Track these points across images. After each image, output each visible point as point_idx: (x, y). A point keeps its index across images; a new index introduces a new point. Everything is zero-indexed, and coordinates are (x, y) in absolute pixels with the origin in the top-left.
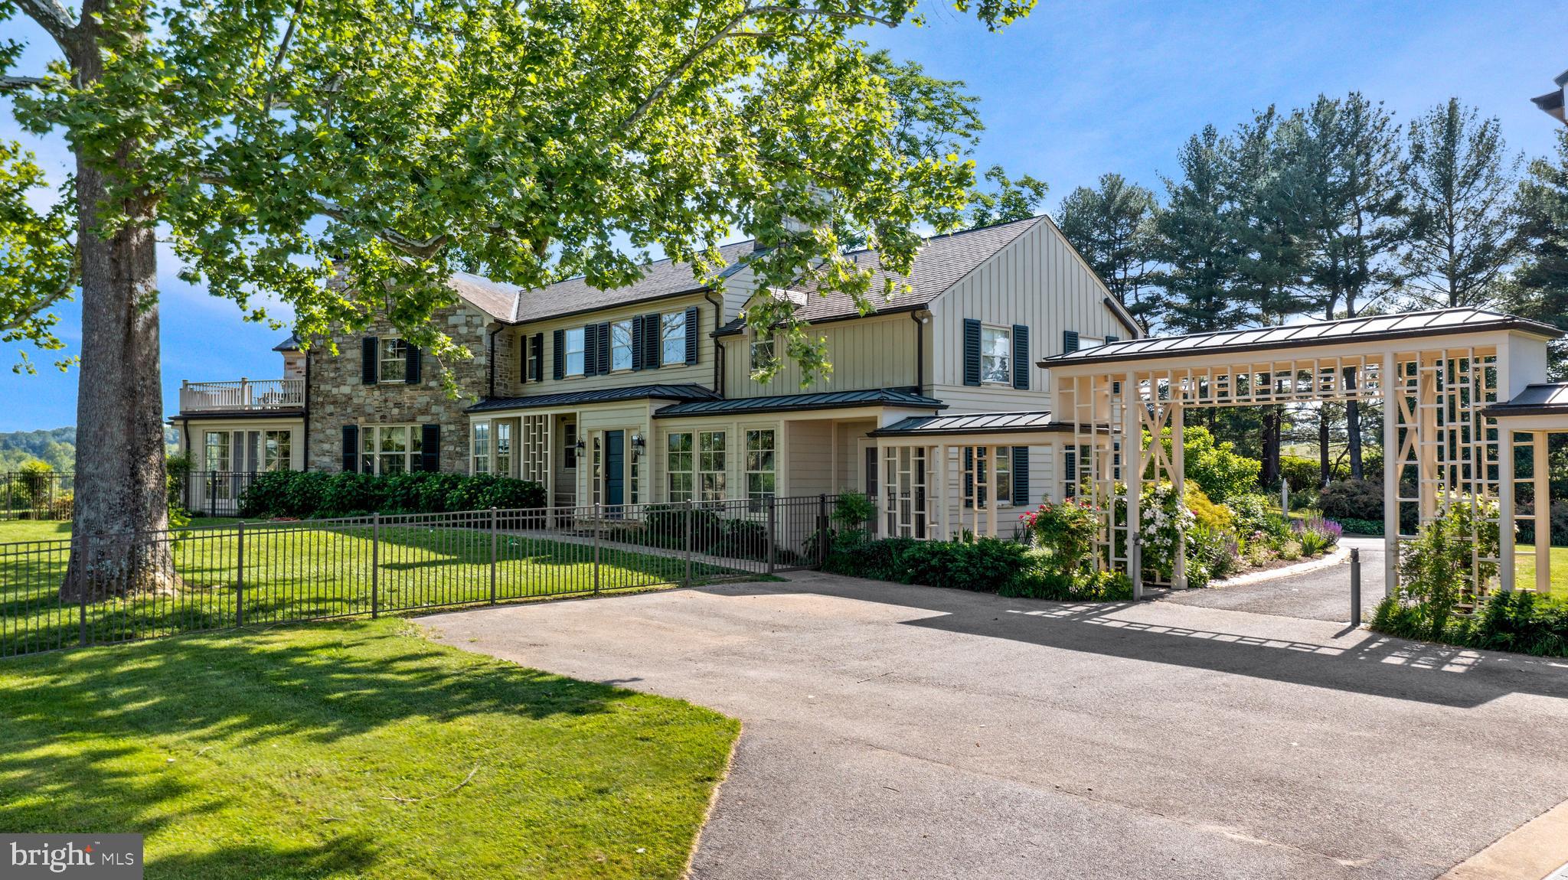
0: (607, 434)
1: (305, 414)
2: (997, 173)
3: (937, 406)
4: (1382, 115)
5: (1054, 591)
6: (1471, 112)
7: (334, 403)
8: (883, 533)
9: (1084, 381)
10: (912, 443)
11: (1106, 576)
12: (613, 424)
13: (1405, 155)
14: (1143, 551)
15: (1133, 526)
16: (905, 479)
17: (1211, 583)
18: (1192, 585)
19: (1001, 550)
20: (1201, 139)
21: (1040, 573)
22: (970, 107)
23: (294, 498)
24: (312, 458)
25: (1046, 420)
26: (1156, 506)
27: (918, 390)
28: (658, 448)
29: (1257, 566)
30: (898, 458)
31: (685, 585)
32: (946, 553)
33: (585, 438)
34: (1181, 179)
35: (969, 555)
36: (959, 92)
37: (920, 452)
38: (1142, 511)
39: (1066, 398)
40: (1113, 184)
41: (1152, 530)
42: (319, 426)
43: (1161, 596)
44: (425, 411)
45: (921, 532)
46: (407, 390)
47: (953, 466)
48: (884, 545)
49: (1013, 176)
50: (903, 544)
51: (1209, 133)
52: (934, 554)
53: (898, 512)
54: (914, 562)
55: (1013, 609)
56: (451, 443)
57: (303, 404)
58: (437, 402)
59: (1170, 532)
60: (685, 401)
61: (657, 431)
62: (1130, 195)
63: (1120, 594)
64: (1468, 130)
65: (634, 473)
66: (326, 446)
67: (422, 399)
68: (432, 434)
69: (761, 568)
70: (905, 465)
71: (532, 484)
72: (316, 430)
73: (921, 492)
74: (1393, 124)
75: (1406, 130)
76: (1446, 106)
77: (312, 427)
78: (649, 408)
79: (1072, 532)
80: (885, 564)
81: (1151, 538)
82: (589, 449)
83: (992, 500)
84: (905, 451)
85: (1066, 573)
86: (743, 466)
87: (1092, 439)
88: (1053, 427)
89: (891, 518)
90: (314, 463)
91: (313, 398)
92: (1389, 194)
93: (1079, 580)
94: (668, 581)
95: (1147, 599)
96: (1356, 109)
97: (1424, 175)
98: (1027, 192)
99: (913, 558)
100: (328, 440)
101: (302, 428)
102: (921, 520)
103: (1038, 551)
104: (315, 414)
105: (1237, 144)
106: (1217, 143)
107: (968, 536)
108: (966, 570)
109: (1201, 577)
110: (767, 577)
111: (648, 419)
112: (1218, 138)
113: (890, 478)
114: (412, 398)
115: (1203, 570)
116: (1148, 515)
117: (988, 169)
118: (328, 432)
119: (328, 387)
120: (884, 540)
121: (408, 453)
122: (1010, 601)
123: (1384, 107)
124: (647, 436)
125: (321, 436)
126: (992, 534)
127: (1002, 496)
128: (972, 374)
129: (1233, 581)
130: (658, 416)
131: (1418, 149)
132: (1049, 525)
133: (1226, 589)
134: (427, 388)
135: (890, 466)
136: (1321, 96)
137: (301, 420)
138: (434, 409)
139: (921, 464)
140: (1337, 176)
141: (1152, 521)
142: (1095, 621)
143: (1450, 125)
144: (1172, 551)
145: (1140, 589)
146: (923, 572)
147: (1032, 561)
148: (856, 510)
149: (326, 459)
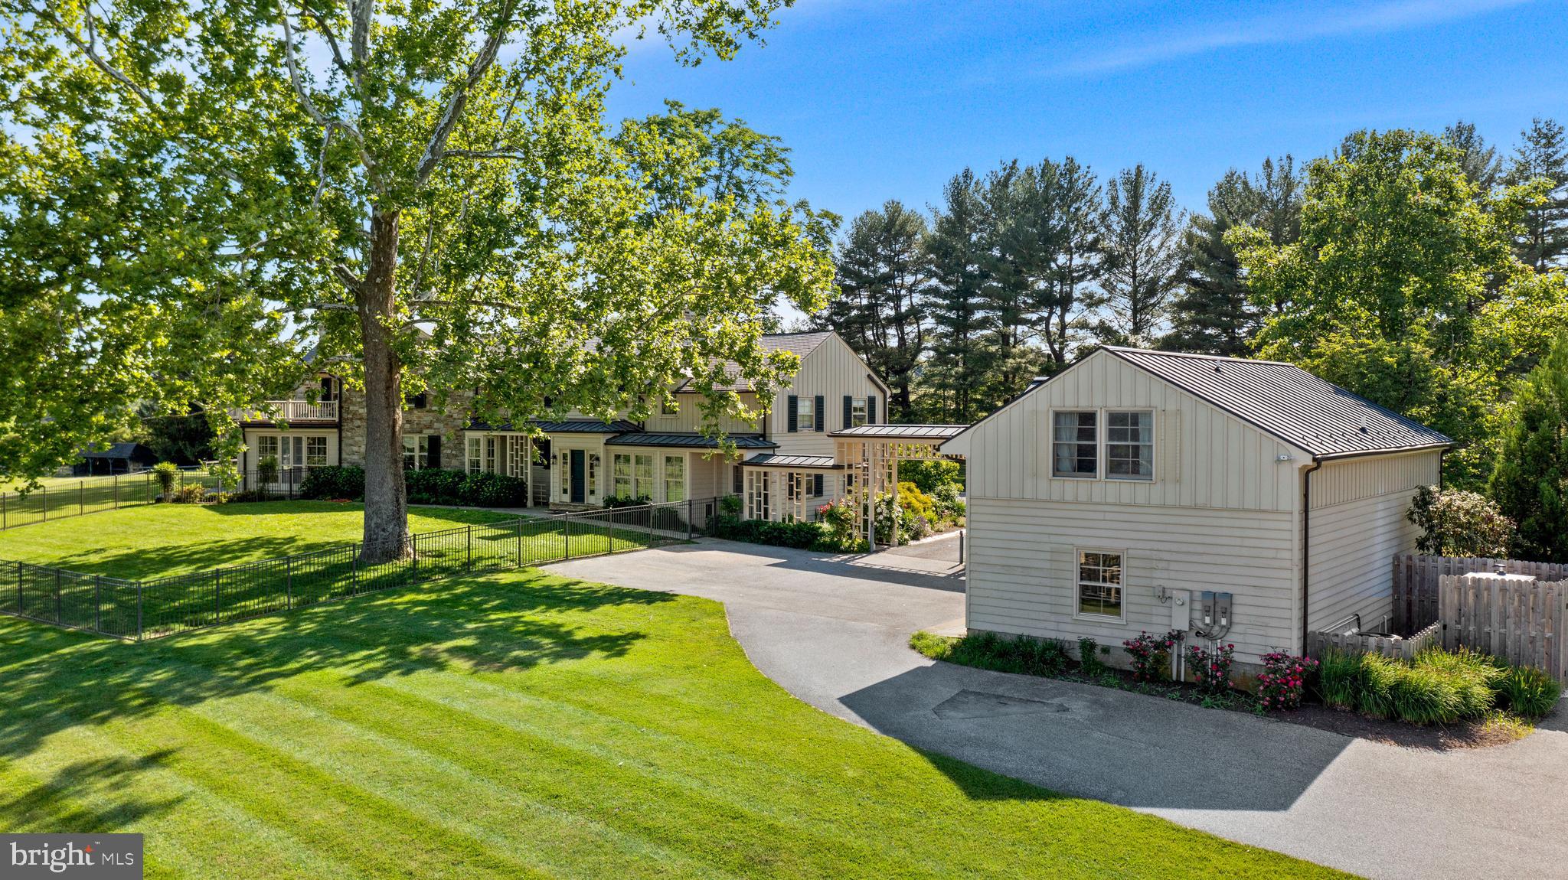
0: (573, 452)
1: (338, 426)
2: (803, 204)
3: (774, 447)
4: (1089, 176)
5: (834, 548)
6: (1150, 176)
7: (360, 419)
8: (746, 516)
9: (849, 445)
10: (762, 470)
11: (859, 541)
12: (578, 446)
13: (1106, 205)
14: (876, 528)
15: (871, 517)
16: (758, 488)
17: (912, 543)
18: (900, 544)
19: (809, 528)
20: (961, 180)
21: (828, 539)
22: (783, 156)
23: (343, 485)
24: (344, 456)
25: (831, 463)
26: (883, 506)
27: (764, 436)
28: (608, 462)
29: (939, 531)
30: (754, 477)
31: (650, 547)
32: (781, 529)
33: (557, 454)
34: (945, 210)
35: (793, 530)
36: (776, 144)
37: (765, 474)
38: (876, 508)
39: (841, 453)
40: (894, 209)
41: (881, 518)
42: (349, 434)
43: (884, 550)
44: (429, 427)
45: (766, 517)
46: (415, 412)
47: (784, 483)
48: (748, 524)
49: (815, 210)
50: (758, 523)
51: (967, 175)
52: (775, 530)
53: (755, 506)
54: (766, 533)
55: (815, 558)
56: (449, 448)
57: (336, 419)
58: (438, 420)
59: (890, 519)
60: (622, 433)
61: (607, 452)
62: (907, 220)
63: (865, 550)
64: (1148, 192)
65: (592, 475)
66: (355, 449)
67: (427, 418)
68: (434, 443)
69: (685, 536)
70: (758, 481)
71: (516, 479)
72: (347, 437)
73: (766, 496)
74: (1096, 184)
75: (1105, 188)
76: (1134, 173)
77: (344, 435)
78: (603, 438)
79: (842, 520)
80: (751, 535)
81: (880, 522)
82: (560, 459)
83: (804, 496)
84: (758, 473)
85: (840, 540)
86: (663, 476)
87: (853, 472)
88: (835, 467)
89: (751, 509)
90: (346, 459)
91: (345, 415)
92: (1090, 237)
93: (846, 543)
94: (641, 544)
95: (877, 552)
96: (1071, 168)
97: (1116, 222)
98: (826, 222)
99: (765, 531)
100: (356, 444)
101: (337, 435)
102: (766, 510)
103: (826, 526)
104: (346, 427)
105: (987, 186)
106: (973, 184)
107: (791, 519)
108: (791, 538)
109: (906, 540)
110: (689, 542)
111: (602, 445)
112: (974, 180)
113: (751, 488)
114: (419, 417)
115: (906, 537)
116: (879, 510)
117: (796, 201)
118: (357, 439)
119: (356, 408)
120: (748, 521)
121: (417, 454)
122: (812, 554)
123: (1091, 170)
124: (602, 456)
125: (351, 442)
126: (803, 520)
127: (809, 492)
128: (793, 427)
129: (923, 541)
130: (608, 443)
131: (1114, 201)
132: (832, 516)
133: (919, 545)
134: (430, 411)
135: (751, 481)
136: (1046, 160)
137: (336, 430)
138: (436, 425)
139: (765, 481)
140: (1055, 222)
141: (881, 513)
142: (851, 563)
143: (1135, 185)
144: (891, 528)
145: (874, 547)
146: (770, 539)
147: (823, 534)
148: (733, 506)
149: (355, 457)
